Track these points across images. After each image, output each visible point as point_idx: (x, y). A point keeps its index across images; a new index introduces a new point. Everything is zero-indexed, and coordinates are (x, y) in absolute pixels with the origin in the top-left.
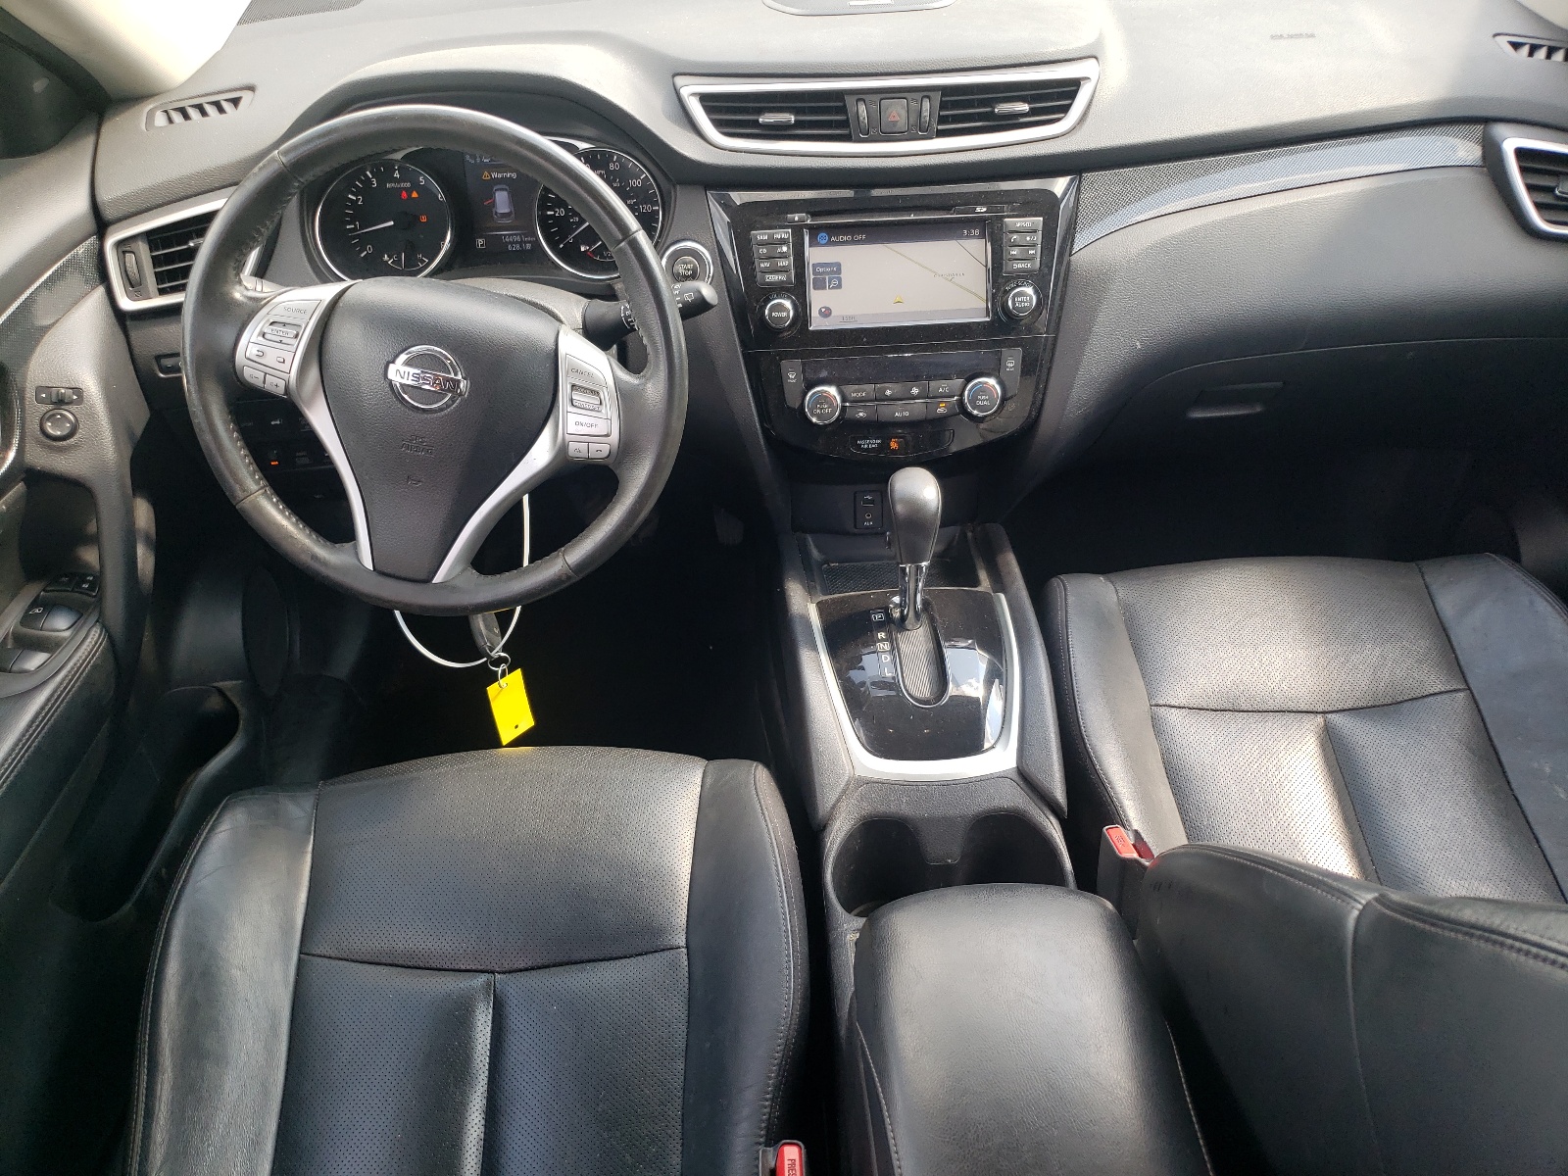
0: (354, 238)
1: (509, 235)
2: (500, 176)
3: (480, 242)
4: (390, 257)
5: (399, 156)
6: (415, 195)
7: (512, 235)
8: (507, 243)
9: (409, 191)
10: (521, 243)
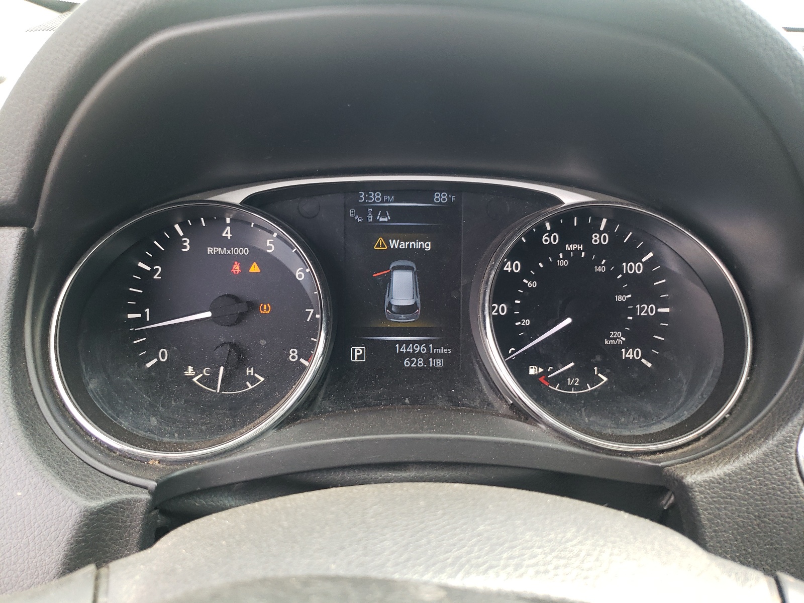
0: (141, 334)
1: (408, 343)
2: (403, 245)
3: (358, 351)
4: (198, 370)
5: (237, 197)
6: (255, 268)
7: (414, 342)
8: (403, 356)
9: (245, 262)
10: (427, 357)
